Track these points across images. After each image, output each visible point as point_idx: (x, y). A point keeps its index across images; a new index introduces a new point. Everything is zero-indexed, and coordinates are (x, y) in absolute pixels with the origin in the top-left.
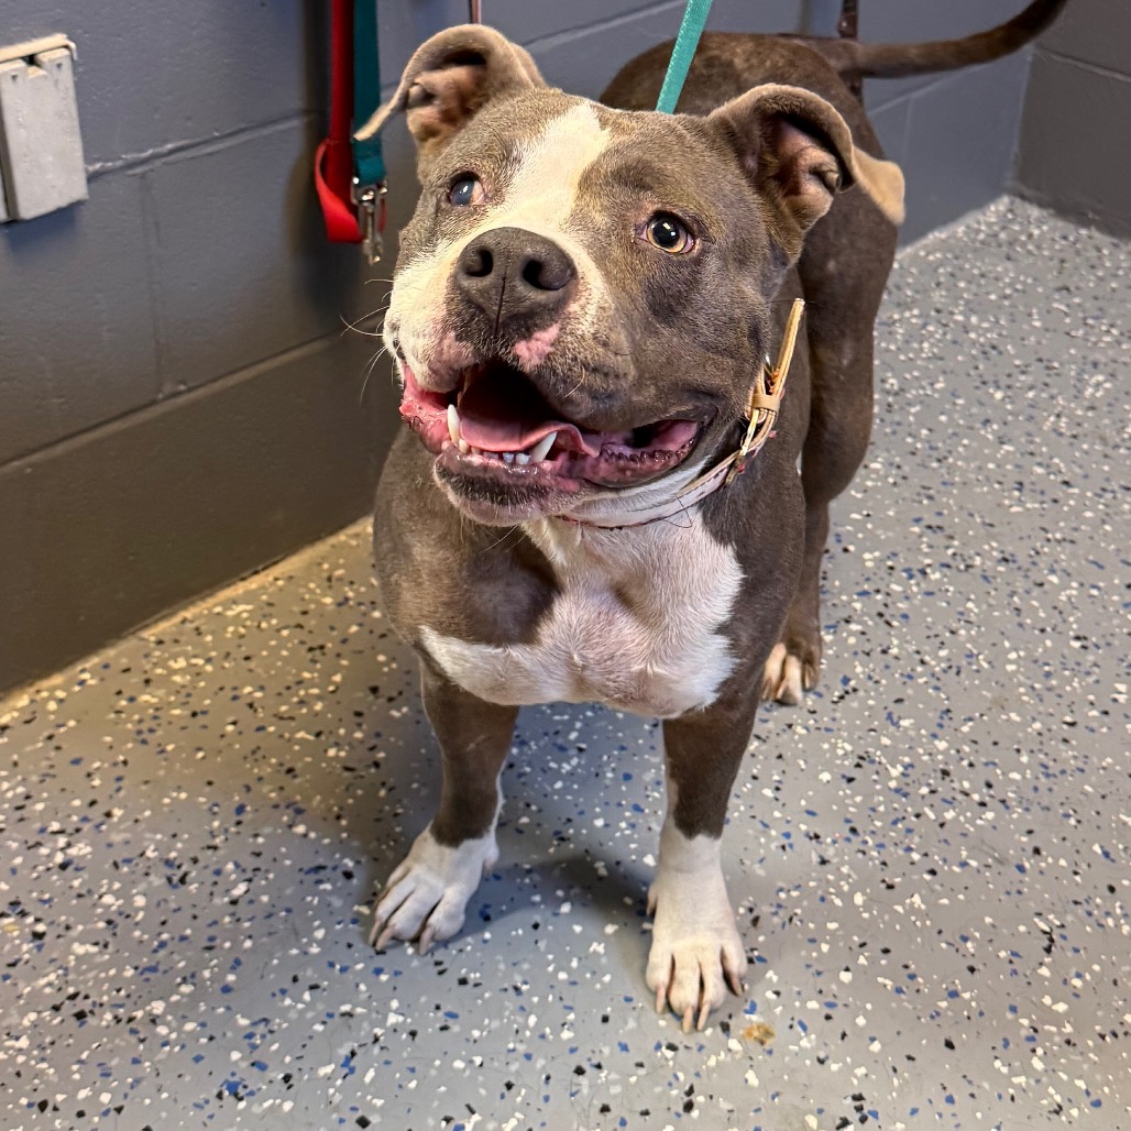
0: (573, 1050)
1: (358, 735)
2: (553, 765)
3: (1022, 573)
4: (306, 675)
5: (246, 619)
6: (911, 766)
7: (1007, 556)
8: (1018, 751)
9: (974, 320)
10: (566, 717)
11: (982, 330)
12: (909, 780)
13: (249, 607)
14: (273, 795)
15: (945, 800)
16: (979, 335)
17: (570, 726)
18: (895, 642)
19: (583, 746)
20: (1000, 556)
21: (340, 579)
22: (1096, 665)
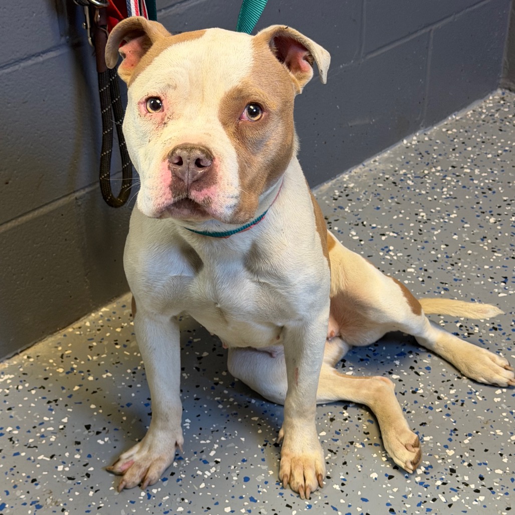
1: (77, 456)
2: (199, 473)
3: (505, 337)
4: (46, 419)
5: (10, 384)
6: (431, 467)
7: (496, 326)
9: (477, 171)
10: (208, 441)
11: (482, 177)
12: (428, 476)
13: (12, 376)
14: (22, 497)
15: (452, 489)
16: (480, 182)
18: (422, 385)
19: (219, 460)
20: (492, 326)
21: (68, 356)
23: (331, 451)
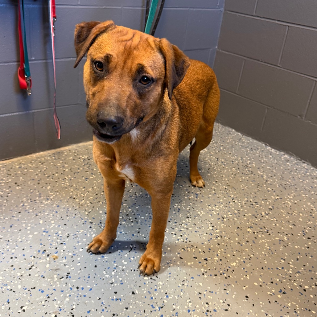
0: (13, 254)
2: (44, 202)
8: (146, 213)
15: (124, 220)
17: (52, 195)
19: (53, 199)
21: (23, 163)
22: (173, 200)
23: (91, 203)
